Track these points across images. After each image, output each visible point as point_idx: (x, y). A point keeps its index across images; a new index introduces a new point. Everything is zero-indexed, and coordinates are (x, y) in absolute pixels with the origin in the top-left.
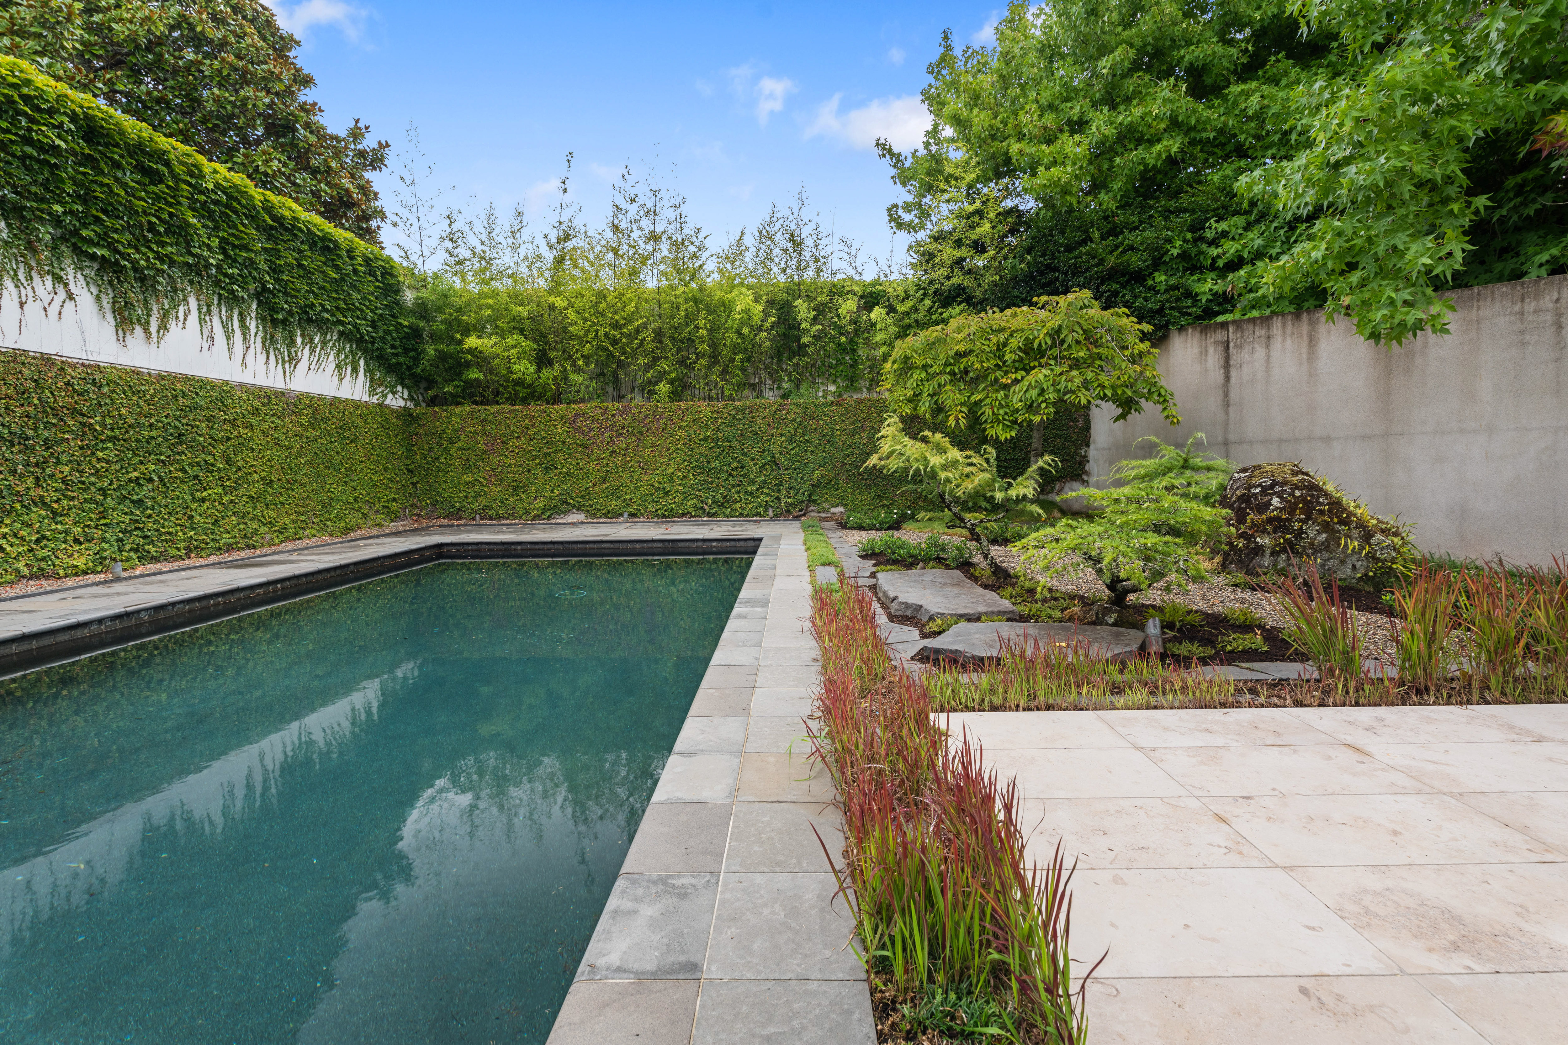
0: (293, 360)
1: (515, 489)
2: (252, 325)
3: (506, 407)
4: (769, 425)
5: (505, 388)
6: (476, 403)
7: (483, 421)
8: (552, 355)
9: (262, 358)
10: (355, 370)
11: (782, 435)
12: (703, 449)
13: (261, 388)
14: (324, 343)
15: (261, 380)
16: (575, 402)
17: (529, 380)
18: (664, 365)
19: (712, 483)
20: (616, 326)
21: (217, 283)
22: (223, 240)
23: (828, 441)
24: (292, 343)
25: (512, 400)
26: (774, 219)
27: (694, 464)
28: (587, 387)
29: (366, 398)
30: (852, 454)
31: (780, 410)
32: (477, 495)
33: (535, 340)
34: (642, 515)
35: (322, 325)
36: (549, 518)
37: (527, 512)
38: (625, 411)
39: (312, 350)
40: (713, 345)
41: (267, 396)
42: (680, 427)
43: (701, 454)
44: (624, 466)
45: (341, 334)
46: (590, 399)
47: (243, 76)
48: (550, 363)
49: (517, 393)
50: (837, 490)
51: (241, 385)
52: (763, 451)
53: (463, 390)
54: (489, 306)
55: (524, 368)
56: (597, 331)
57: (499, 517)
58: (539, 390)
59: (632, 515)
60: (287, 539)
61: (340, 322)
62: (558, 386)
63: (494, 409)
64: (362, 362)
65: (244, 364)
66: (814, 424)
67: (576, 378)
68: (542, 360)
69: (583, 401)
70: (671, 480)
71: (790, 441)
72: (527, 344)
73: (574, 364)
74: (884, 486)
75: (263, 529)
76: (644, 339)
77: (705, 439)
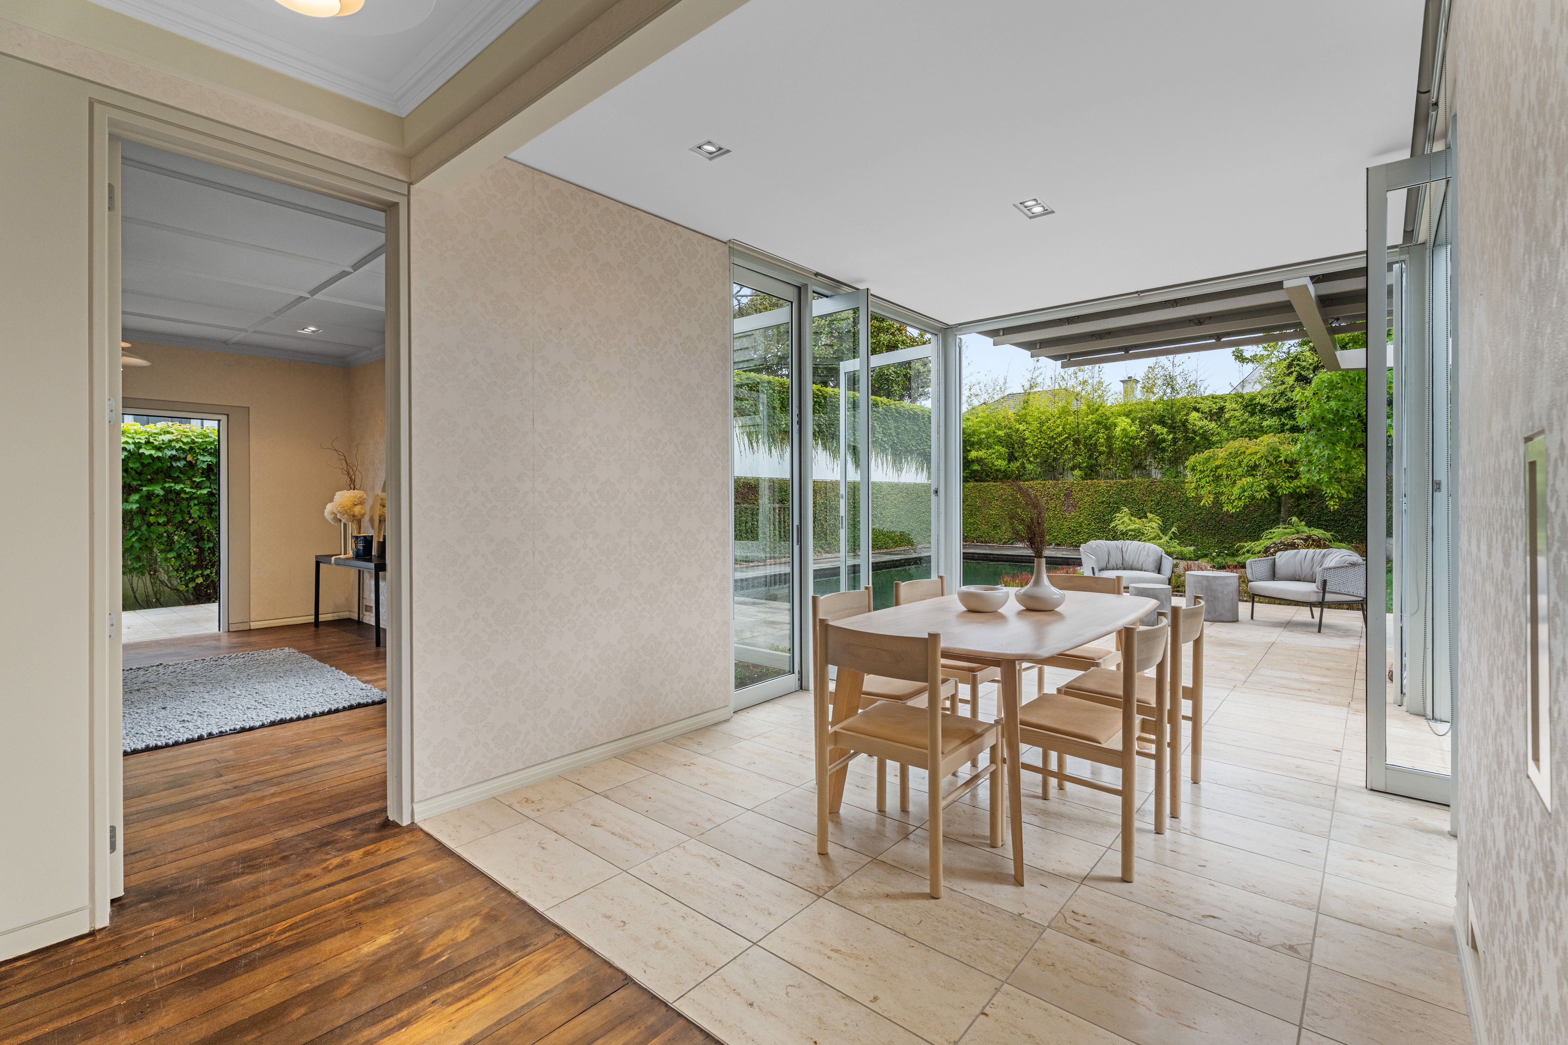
0: (901, 469)
1: (995, 527)
2: (889, 457)
3: (992, 483)
4: (1143, 494)
5: (991, 473)
6: (976, 481)
7: (980, 490)
8: (1016, 455)
9: (892, 470)
10: (922, 470)
11: (1152, 501)
12: (1101, 508)
13: (890, 483)
14: (912, 459)
15: (891, 480)
16: (1028, 480)
17: (1003, 468)
18: (1079, 459)
19: (1106, 528)
20: (1053, 438)
21: (881, 445)
22: (884, 428)
23: (1184, 505)
24: (901, 463)
25: (995, 479)
26: (1157, 366)
27: (1095, 517)
28: (1036, 471)
29: (926, 482)
30: (1201, 513)
31: (1151, 485)
32: (975, 530)
33: (1007, 447)
34: (1064, 545)
35: (911, 452)
36: (1012, 543)
37: (1000, 540)
38: (1055, 486)
39: (908, 464)
40: (1110, 447)
41: (893, 486)
42: (1087, 495)
43: (1099, 511)
44: (1054, 516)
45: (918, 454)
46: (1037, 479)
47: (879, 329)
48: (1016, 459)
49: (997, 476)
50: (1190, 535)
51: (885, 483)
52: (1139, 510)
53: (970, 474)
54: (984, 433)
55: (1001, 464)
56: (1040, 442)
57: (986, 542)
58: (1009, 473)
59: (1058, 545)
60: (897, 546)
61: (918, 449)
62: (1019, 471)
63: (986, 484)
64: (925, 465)
65: (886, 474)
66: (1174, 494)
67: (1029, 467)
68: (1011, 458)
69: (1032, 479)
70: (1081, 526)
71: (1158, 504)
72: (1003, 450)
73: (1028, 460)
74: (1225, 535)
75: (890, 541)
76: (1067, 445)
77: (1102, 502)
